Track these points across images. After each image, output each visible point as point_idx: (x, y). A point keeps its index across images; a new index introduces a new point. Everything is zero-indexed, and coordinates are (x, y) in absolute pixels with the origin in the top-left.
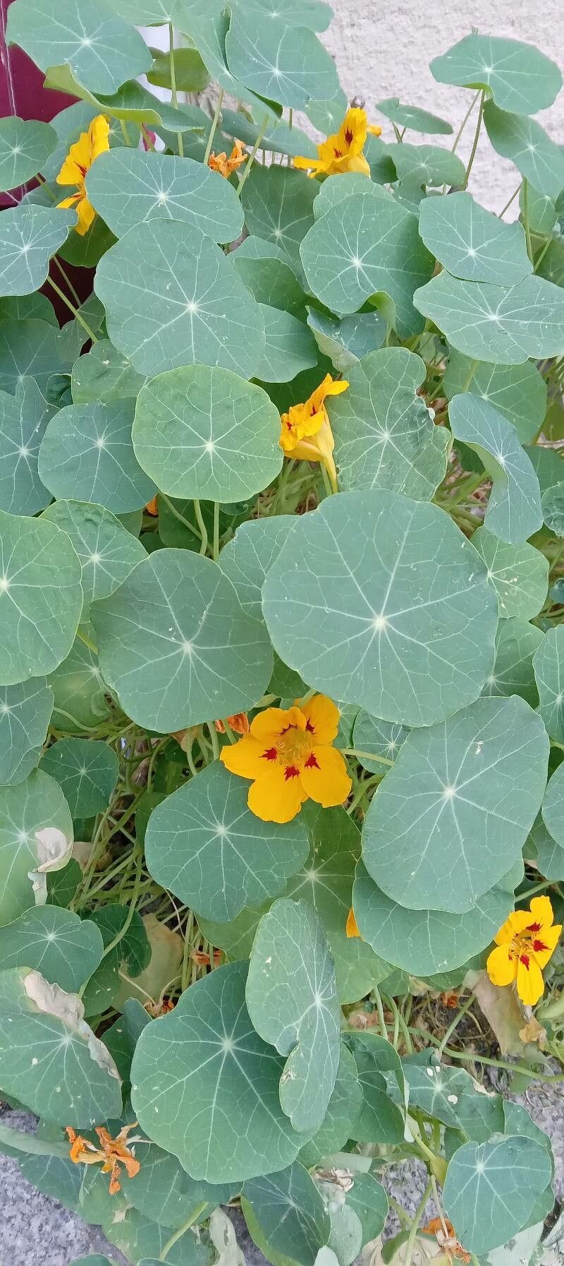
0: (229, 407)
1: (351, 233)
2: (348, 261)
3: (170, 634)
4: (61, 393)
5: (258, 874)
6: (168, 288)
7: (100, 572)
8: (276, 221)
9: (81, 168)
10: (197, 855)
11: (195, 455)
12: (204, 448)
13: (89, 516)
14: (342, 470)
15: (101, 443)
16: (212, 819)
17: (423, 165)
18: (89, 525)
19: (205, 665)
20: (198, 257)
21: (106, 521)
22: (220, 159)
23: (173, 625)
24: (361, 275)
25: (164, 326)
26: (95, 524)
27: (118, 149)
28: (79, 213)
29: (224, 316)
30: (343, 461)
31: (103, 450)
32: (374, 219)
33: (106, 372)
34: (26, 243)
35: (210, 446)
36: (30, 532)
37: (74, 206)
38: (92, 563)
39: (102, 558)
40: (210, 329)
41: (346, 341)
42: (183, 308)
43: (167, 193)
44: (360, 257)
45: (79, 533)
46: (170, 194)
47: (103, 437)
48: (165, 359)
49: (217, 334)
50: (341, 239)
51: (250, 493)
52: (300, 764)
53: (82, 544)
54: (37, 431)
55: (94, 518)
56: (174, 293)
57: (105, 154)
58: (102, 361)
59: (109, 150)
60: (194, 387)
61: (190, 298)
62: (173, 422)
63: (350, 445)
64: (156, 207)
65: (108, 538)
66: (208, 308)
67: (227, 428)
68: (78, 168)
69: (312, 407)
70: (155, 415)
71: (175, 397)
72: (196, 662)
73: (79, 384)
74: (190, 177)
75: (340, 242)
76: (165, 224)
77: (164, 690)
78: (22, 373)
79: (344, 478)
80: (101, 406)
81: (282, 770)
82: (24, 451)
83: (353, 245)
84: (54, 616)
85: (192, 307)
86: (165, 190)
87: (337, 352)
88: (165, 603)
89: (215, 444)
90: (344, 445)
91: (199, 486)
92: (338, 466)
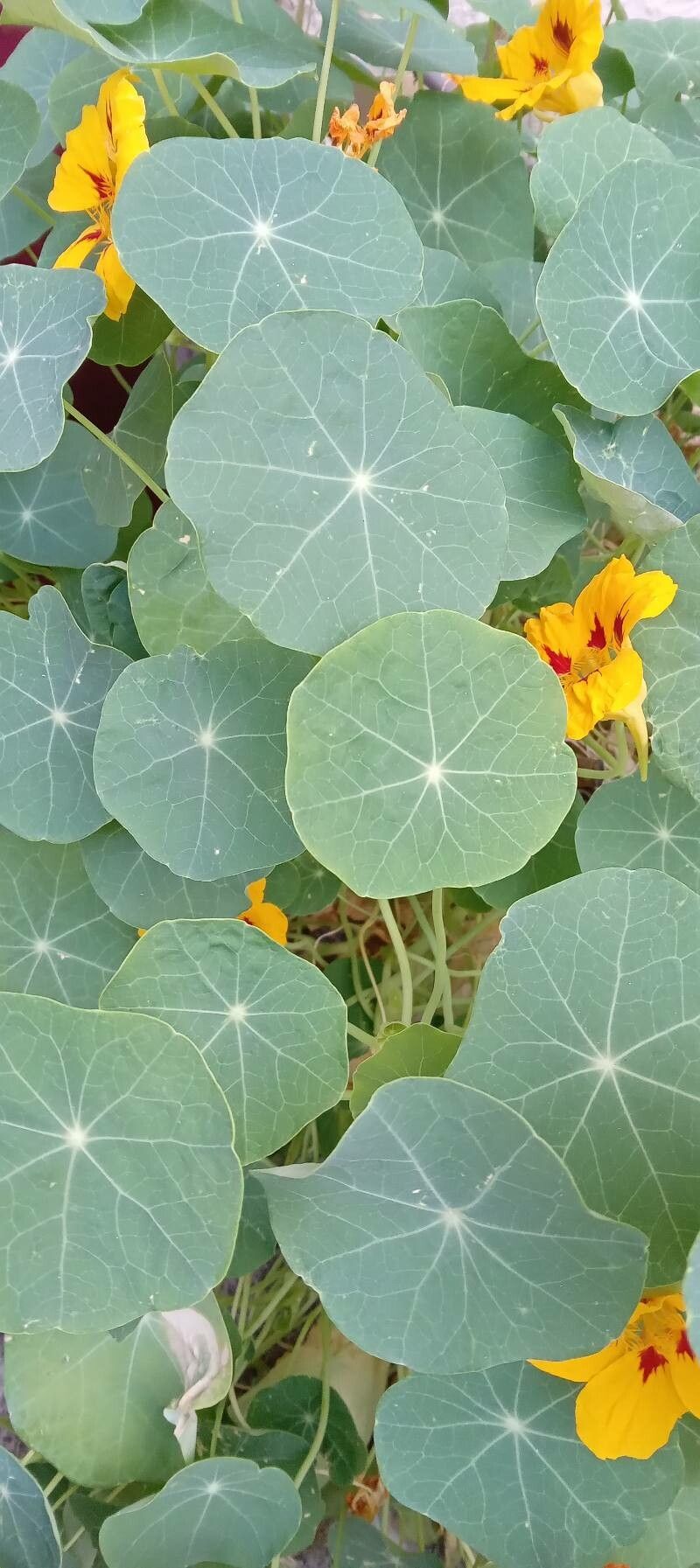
0: (462, 685)
1: (619, 244)
2: (619, 302)
3: (416, 1198)
4: (109, 591)
5: (591, 1507)
6: (311, 452)
7: (250, 1041)
8: (433, 196)
9: (94, 178)
10: (473, 1463)
11: (408, 797)
12: (424, 781)
13: (218, 939)
14: (658, 728)
15: (207, 738)
16: (495, 1406)
17: (671, 56)
18: (218, 952)
19: (493, 1254)
20: (364, 378)
21: (249, 943)
22: (348, 120)
23: (421, 1184)
24: (646, 328)
25: (312, 534)
26: (229, 950)
27: (166, 145)
28: (102, 277)
29: (425, 488)
30: (660, 711)
31: (212, 751)
32: (655, 208)
33: (186, 558)
34: (11, 345)
35: (434, 773)
36: (117, 1040)
37: (90, 262)
38: (232, 1025)
39: (249, 1011)
40: (400, 520)
41: (627, 458)
42: (345, 488)
43: (270, 220)
44: (638, 288)
45: (201, 972)
46: (276, 223)
47: (210, 725)
48: (322, 602)
49: (414, 528)
50: (603, 258)
51: (523, 854)
52: (667, 1348)
53: (210, 991)
54: (78, 681)
55: (229, 941)
56: (323, 459)
57: (143, 159)
58: (177, 537)
59: (148, 150)
60: (393, 660)
61: (356, 465)
62: (362, 740)
63: (672, 679)
64: (253, 256)
65: (257, 971)
66: (392, 479)
67: (463, 729)
68: (88, 178)
69: (593, 618)
70: (324, 736)
71: (357, 690)
72: (475, 1248)
73: (143, 592)
74: (309, 177)
75: (602, 266)
76: (294, 320)
77: (412, 1294)
78: (27, 507)
79: (668, 746)
80: (197, 659)
81: (634, 1360)
82: (59, 717)
83: (624, 264)
84: (185, 1200)
85: (362, 482)
86: (265, 215)
87: (636, 508)
88: (405, 1156)
89: (446, 766)
90: (658, 680)
91: (424, 861)
92: (651, 720)
